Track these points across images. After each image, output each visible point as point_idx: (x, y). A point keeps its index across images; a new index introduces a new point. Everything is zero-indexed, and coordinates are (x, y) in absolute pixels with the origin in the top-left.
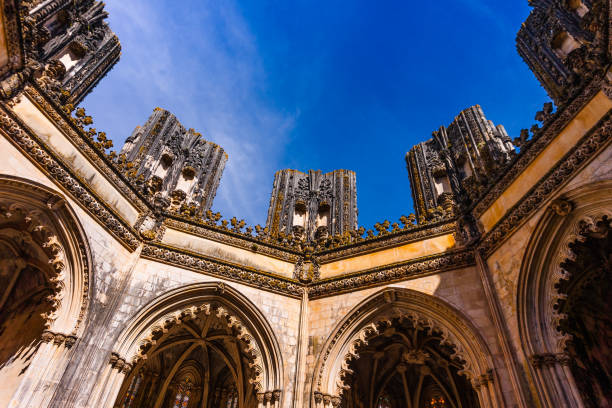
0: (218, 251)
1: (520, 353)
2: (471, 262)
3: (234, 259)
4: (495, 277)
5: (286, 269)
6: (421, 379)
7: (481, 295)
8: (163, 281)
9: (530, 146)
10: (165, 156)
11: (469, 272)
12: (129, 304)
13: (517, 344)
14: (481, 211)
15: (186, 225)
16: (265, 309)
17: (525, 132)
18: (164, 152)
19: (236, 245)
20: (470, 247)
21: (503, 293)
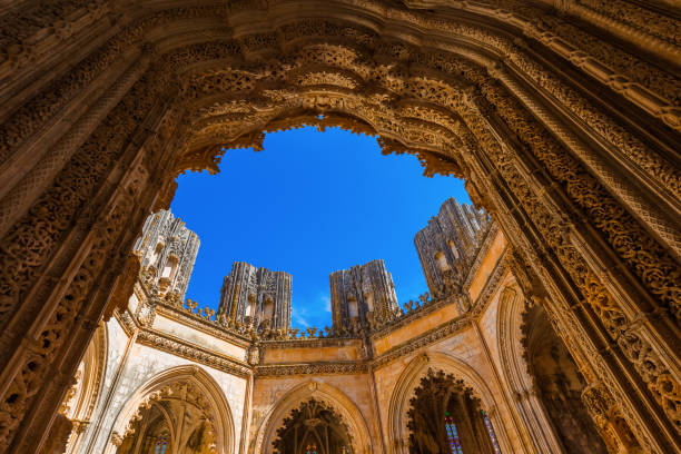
0: (194, 337)
1: (386, 438)
2: (365, 371)
3: (205, 344)
4: (378, 386)
5: (239, 353)
6: (307, 433)
7: (369, 395)
8: (153, 363)
9: (413, 313)
10: (159, 245)
11: (363, 377)
12: (126, 385)
13: (385, 432)
14: (376, 339)
15: (172, 313)
16: (224, 388)
17: (411, 302)
18: (159, 241)
19: (207, 332)
20: (365, 361)
21: (381, 397)
